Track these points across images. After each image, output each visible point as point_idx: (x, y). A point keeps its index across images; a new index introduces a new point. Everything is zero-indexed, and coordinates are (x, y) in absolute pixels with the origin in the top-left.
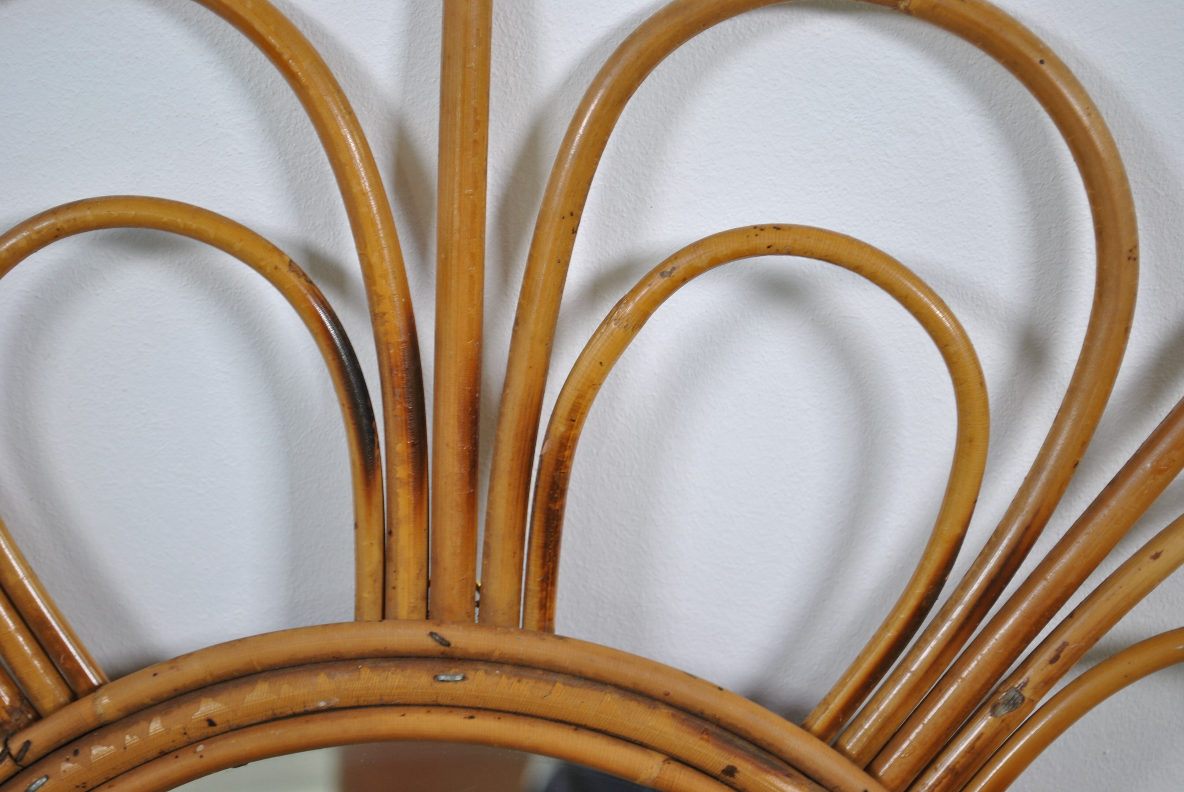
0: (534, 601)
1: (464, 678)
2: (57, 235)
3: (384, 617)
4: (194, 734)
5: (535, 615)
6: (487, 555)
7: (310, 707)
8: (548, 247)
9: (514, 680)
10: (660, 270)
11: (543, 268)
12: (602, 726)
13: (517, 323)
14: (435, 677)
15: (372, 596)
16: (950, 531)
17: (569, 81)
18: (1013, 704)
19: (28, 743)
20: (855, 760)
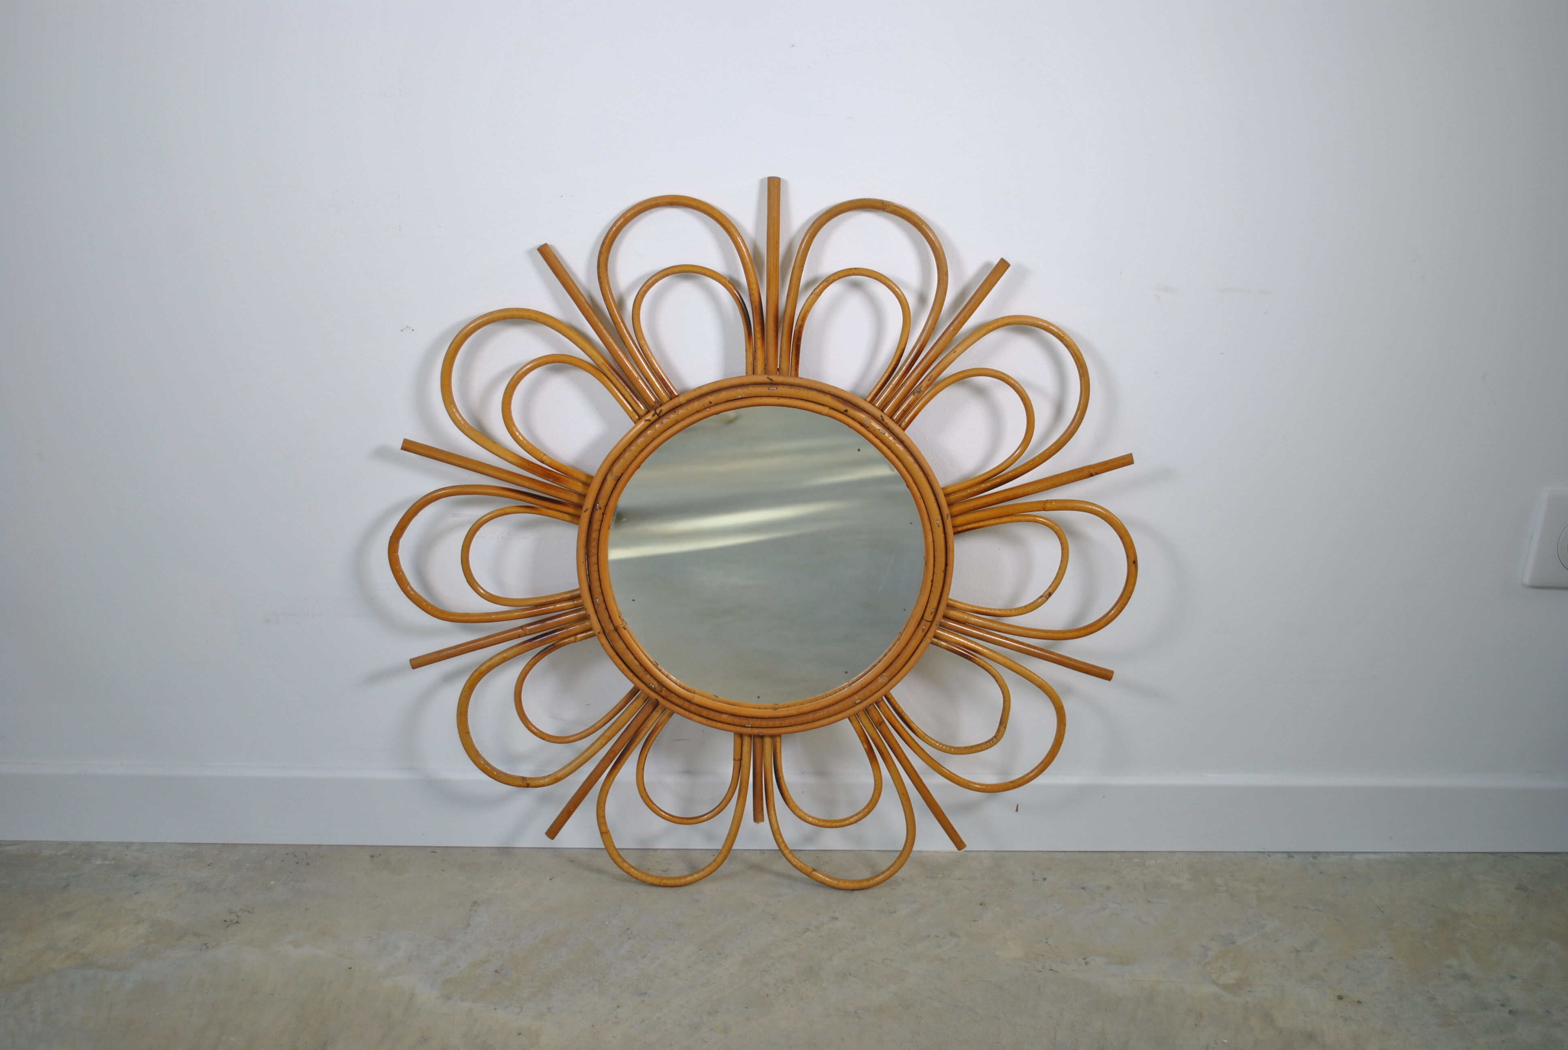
0: (793, 369)
1: (777, 389)
2: (668, 275)
3: (753, 374)
4: (706, 406)
5: (793, 372)
6: (781, 357)
7: (736, 398)
8: (796, 275)
9: (789, 389)
10: (825, 280)
11: (794, 280)
12: (813, 400)
13: (788, 295)
14: (769, 389)
15: (750, 369)
16: (902, 347)
17: (800, 231)
18: (919, 392)
19: (661, 410)
20: (878, 408)
